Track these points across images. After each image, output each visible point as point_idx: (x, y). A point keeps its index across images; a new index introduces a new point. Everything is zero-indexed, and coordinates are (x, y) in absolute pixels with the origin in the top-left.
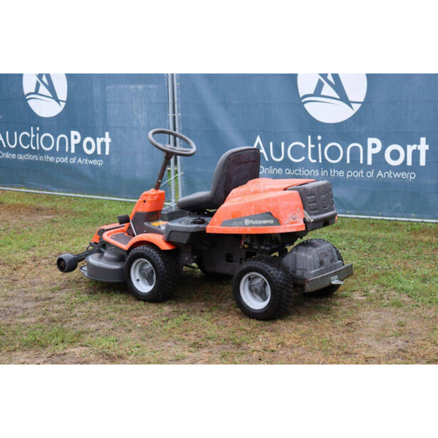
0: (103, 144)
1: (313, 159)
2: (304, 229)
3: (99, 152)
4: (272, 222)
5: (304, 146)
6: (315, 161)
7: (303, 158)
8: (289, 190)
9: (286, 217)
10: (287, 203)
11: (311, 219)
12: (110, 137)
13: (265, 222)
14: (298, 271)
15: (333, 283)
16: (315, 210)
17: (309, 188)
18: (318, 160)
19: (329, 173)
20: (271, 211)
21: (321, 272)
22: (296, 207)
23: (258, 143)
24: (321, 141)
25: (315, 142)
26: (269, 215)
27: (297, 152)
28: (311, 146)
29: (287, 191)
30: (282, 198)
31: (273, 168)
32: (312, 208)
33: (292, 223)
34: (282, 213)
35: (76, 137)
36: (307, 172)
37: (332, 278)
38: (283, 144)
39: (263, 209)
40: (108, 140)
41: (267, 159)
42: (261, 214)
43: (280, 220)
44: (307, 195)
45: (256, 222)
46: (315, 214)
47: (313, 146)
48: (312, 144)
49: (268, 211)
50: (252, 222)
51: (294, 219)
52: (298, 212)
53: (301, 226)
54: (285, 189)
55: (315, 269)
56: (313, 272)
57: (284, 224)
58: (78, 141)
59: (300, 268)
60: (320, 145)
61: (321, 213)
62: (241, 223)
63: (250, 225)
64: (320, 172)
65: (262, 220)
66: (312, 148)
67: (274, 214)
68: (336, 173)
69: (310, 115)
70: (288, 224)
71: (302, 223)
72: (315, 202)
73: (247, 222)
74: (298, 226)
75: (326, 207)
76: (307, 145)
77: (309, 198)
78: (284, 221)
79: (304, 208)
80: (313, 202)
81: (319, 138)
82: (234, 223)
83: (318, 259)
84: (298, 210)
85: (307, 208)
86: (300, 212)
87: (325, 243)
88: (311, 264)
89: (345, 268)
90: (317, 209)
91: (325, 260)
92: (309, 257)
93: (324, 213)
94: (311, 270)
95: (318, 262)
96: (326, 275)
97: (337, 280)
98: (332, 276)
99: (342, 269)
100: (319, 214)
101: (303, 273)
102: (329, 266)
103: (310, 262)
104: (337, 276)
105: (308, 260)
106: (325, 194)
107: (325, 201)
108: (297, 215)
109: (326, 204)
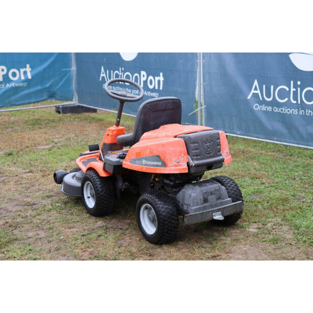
0: (159, 81)
1: (294, 100)
2: (187, 172)
3: (157, 88)
4: (160, 164)
5: (287, 89)
6: (295, 102)
7: (287, 99)
8: (178, 137)
9: (171, 160)
10: (173, 149)
11: (193, 163)
12: (163, 76)
13: (155, 163)
14: (185, 206)
15: (215, 218)
16: (197, 156)
17: (192, 137)
18: (297, 101)
19: (305, 112)
20: (160, 155)
21: (205, 208)
22: (181, 152)
23: (256, 86)
24: (300, 86)
25: (295, 86)
26: (158, 158)
27: (282, 94)
28: (293, 89)
29: (177, 139)
30: (171, 144)
32: (194, 154)
33: (176, 166)
34: (168, 157)
35: (144, 76)
36: (288, 111)
37: (214, 214)
38: (272, 87)
39: (155, 152)
40: (162, 79)
41: (261, 99)
42: (153, 156)
43: (167, 162)
44: (191, 143)
45: (149, 163)
46: (197, 159)
47: (294, 90)
48: (294, 88)
49: (157, 154)
50: (147, 162)
51: (178, 163)
52: (183, 157)
53: (184, 169)
54: (176, 137)
55: (197, 205)
56: (194, 208)
57: (169, 167)
58: (145, 79)
59: (187, 203)
60: (299, 89)
61: (204, 159)
62: (140, 162)
63: (146, 165)
64: (298, 111)
65: (153, 161)
66: (293, 91)
67: (162, 158)
68: (310, 113)
69: (293, 64)
70: (172, 166)
71: (186, 166)
72: (198, 149)
73: (144, 162)
74: (182, 168)
75: (210, 153)
76: (290, 89)
77: (192, 145)
78: (169, 164)
79: (188, 154)
80: (196, 149)
81: (299, 83)
82: (137, 161)
83: (202, 197)
84: (183, 155)
85: (190, 154)
86: (185, 157)
87: (215, 183)
88: (194, 201)
89: (232, 205)
90: (199, 155)
91: (210, 198)
92: (193, 195)
93: (207, 159)
94: (194, 206)
95: (201, 200)
96: (208, 211)
97: (220, 215)
98: (214, 212)
99: (228, 206)
100: (202, 159)
101: (188, 207)
102: (214, 204)
103: (193, 199)
104: (220, 212)
105: (192, 197)
106: (210, 143)
107: (209, 148)
108: (181, 159)
109: (210, 151)
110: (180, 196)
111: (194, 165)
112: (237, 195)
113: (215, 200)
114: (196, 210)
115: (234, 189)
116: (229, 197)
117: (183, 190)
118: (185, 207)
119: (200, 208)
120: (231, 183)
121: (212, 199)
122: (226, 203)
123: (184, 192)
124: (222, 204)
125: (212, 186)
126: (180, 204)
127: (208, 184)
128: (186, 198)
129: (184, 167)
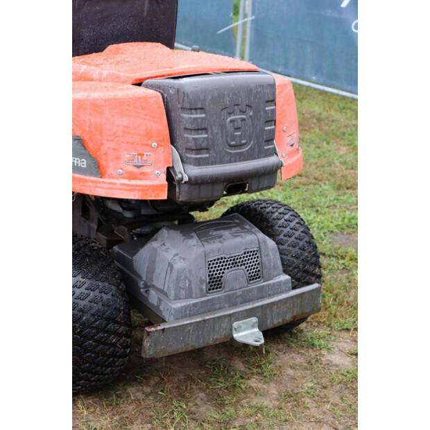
2: (164, 196)
8: (147, 86)
9: (118, 158)
10: (124, 121)
11: (184, 172)
14: (152, 292)
15: (238, 337)
16: (199, 150)
17: (187, 90)
20: (86, 138)
21: (209, 307)
22: (149, 135)
26: (80, 145)
29: (141, 91)
30: (120, 106)
32: (192, 145)
33: (131, 176)
34: (108, 146)
37: (235, 324)
43: (103, 162)
44: (183, 109)
46: (199, 163)
49: (79, 133)
52: (154, 150)
53: (154, 188)
54: (139, 84)
55: (189, 296)
56: (178, 305)
57: (111, 177)
59: (160, 286)
61: (221, 162)
67: (91, 146)
70: (121, 176)
71: (162, 180)
72: (205, 129)
74: (152, 186)
75: (240, 146)
77: (186, 116)
78: (112, 167)
79: (173, 142)
80: (197, 130)
83: (204, 274)
84: (155, 144)
85: (179, 142)
86: (161, 150)
87: (249, 232)
88: (181, 284)
89: (292, 297)
90: (207, 149)
91: (229, 275)
92: (178, 265)
93: (230, 162)
94: (177, 298)
95: (201, 281)
96: (221, 317)
97: (253, 327)
98: (238, 319)
99: (280, 301)
100: (213, 163)
101: (160, 300)
102: (239, 292)
103: (178, 280)
104: (254, 320)
105: (175, 272)
106: (243, 112)
107: (237, 129)
108: (149, 156)
109: (240, 137)
110: (142, 258)
111: (186, 179)
112: (306, 261)
113: (243, 280)
114: (184, 312)
115: (301, 243)
116: (285, 272)
117: (153, 245)
118: (153, 298)
119: (195, 305)
120: (292, 225)
121: (234, 278)
122: (277, 289)
123: (156, 250)
124: (262, 294)
125: (238, 240)
126: (141, 284)
127: (226, 233)
128: (157, 271)
129: (157, 183)
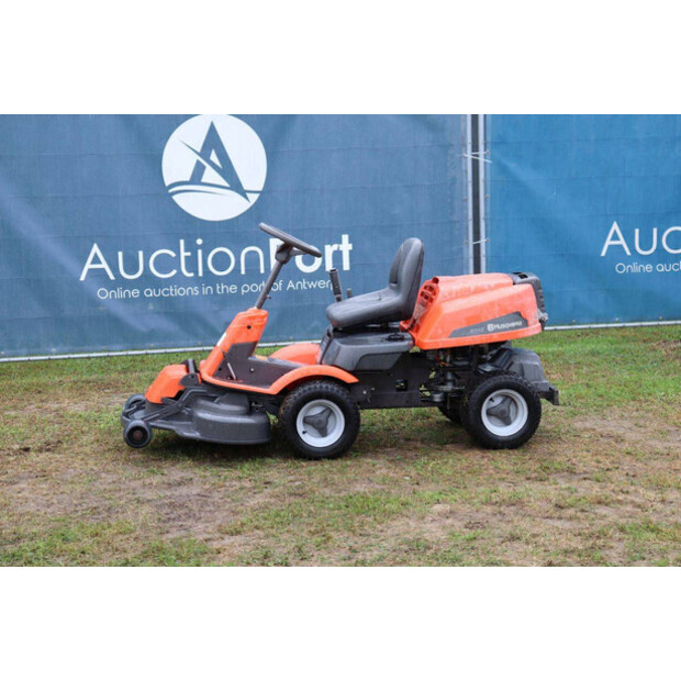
1: (189, 272)
4: (520, 323)
5: (173, 255)
6: (192, 275)
7: (174, 272)
8: (519, 283)
9: (530, 316)
13: (513, 324)
18: (196, 272)
19: (215, 289)
20: (520, 310)
23: (96, 255)
24: (202, 247)
25: (191, 247)
26: (518, 315)
27: (163, 263)
31: (123, 290)
33: (534, 323)
34: (528, 312)
36: (181, 291)
38: (141, 253)
41: (112, 277)
42: (508, 315)
43: (527, 319)
44: (539, 288)
47: (189, 254)
48: (186, 250)
49: (515, 311)
50: (498, 326)
54: (514, 284)
60: (200, 252)
62: (482, 329)
63: (496, 331)
64: (200, 290)
65: (510, 323)
66: (186, 257)
67: (523, 314)
68: (225, 289)
69: (183, 211)
73: (491, 327)
76: (178, 253)
78: (530, 321)
79: (537, 305)
81: (199, 242)
82: (472, 331)
123: (521, 364)
128: (527, 372)
